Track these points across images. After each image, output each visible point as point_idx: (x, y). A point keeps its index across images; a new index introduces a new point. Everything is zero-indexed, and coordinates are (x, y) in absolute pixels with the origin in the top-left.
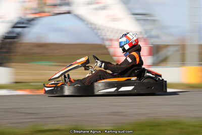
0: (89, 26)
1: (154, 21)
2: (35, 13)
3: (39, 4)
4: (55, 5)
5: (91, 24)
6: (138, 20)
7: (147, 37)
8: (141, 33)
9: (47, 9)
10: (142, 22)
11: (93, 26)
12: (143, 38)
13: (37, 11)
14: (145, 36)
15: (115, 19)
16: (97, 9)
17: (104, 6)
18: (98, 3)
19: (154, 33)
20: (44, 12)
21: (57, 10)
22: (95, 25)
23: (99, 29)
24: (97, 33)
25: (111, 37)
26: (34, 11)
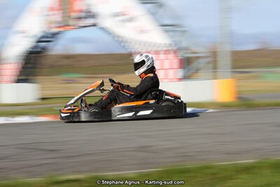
0: (116, 39)
1: (184, 32)
2: (60, 27)
3: (63, 17)
4: (80, 18)
5: (118, 37)
6: (166, 31)
7: (177, 49)
8: (170, 45)
9: (71, 22)
10: (171, 33)
11: (120, 39)
12: (172, 50)
13: (62, 25)
14: (175, 48)
15: (142, 32)
16: (123, 21)
17: (131, 18)
18: (124, 15)
19: (184, 44)
20: (68, 25)
21: (82, 23)
22: (122, 38)
23: (127, 42)
24: (124, 47)
25: (139, 50)
26: (58, 25)
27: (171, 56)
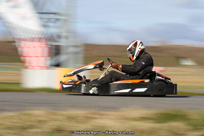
27: (43, 44)
